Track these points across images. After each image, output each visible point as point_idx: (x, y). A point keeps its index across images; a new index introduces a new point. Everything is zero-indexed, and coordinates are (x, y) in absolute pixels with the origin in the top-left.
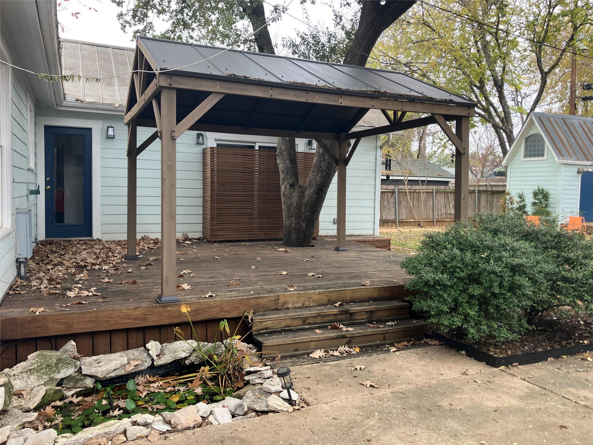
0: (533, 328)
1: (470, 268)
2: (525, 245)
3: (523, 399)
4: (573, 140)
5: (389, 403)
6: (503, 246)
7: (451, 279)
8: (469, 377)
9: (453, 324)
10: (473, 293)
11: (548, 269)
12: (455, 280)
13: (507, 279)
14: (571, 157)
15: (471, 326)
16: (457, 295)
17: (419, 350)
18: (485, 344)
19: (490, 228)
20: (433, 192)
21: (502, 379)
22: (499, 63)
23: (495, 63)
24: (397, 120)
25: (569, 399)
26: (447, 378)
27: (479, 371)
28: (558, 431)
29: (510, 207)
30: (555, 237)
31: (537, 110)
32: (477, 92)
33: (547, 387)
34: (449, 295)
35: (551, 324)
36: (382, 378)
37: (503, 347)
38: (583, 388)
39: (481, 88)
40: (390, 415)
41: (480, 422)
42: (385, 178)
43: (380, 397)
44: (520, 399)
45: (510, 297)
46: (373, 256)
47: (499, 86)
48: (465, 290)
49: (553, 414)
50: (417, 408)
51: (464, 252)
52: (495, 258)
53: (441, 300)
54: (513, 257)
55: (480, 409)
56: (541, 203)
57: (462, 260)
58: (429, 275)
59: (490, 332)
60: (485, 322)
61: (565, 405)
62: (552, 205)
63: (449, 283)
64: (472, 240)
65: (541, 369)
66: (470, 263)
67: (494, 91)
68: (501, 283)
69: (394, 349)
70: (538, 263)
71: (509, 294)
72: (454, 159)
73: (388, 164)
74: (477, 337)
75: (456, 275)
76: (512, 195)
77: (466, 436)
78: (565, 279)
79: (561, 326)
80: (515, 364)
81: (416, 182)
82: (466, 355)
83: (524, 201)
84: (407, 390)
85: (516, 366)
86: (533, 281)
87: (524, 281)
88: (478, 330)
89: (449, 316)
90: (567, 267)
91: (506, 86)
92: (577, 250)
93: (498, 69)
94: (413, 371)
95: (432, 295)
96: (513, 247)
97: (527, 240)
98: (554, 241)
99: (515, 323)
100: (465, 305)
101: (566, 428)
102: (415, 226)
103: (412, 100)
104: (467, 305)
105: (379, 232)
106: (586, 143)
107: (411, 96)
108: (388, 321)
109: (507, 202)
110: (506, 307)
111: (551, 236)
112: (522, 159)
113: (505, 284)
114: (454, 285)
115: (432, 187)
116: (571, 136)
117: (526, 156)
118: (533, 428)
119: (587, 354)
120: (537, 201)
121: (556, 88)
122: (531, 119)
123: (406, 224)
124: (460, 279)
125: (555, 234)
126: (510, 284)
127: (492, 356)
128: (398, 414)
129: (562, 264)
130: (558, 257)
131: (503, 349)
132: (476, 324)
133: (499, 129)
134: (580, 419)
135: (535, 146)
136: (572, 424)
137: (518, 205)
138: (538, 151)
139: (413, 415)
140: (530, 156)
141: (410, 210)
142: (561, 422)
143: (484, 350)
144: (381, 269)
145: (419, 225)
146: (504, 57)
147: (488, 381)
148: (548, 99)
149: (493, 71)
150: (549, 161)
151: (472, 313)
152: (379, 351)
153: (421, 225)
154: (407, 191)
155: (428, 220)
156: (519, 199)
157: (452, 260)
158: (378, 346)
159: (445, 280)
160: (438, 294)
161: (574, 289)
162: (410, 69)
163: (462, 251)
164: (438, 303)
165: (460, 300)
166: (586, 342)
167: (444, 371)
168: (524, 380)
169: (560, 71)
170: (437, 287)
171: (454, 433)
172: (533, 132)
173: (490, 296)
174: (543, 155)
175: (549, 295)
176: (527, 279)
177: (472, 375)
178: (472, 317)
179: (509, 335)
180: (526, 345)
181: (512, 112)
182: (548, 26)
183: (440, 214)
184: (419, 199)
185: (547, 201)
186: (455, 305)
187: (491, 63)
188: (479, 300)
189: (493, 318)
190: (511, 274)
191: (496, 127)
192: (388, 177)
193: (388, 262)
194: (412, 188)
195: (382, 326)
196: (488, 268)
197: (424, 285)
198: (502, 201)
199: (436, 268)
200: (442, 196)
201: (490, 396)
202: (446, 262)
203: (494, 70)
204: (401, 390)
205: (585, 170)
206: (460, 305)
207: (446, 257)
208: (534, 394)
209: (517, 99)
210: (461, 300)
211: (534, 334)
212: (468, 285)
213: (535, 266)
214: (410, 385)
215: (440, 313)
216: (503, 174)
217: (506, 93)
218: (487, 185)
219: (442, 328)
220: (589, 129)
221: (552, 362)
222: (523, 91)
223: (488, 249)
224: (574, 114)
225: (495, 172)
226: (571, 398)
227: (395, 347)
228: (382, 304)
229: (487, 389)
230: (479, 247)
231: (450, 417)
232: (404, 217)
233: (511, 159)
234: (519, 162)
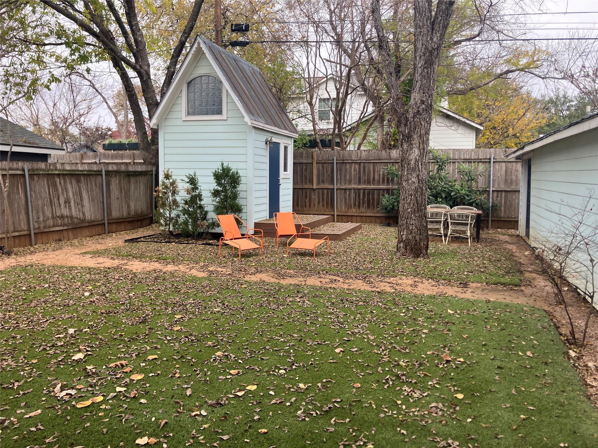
20: (24, 176)
29: (170, 198)
83: (197, 188)
112: (184, 119)
115: (20, 164)
117: (189, 114)
120: (220, 188)
122: (200, 48)
137: (187, 196)
140: (198, 113)
150: (230, 121)
155: (16, 234)
156: (188, 186)
172: (200, 71)
174: (220, 112)
183: (41, 219)
185: (235, 187)
200: (44, 182)
233: (165, 117)
234: (179, 122)
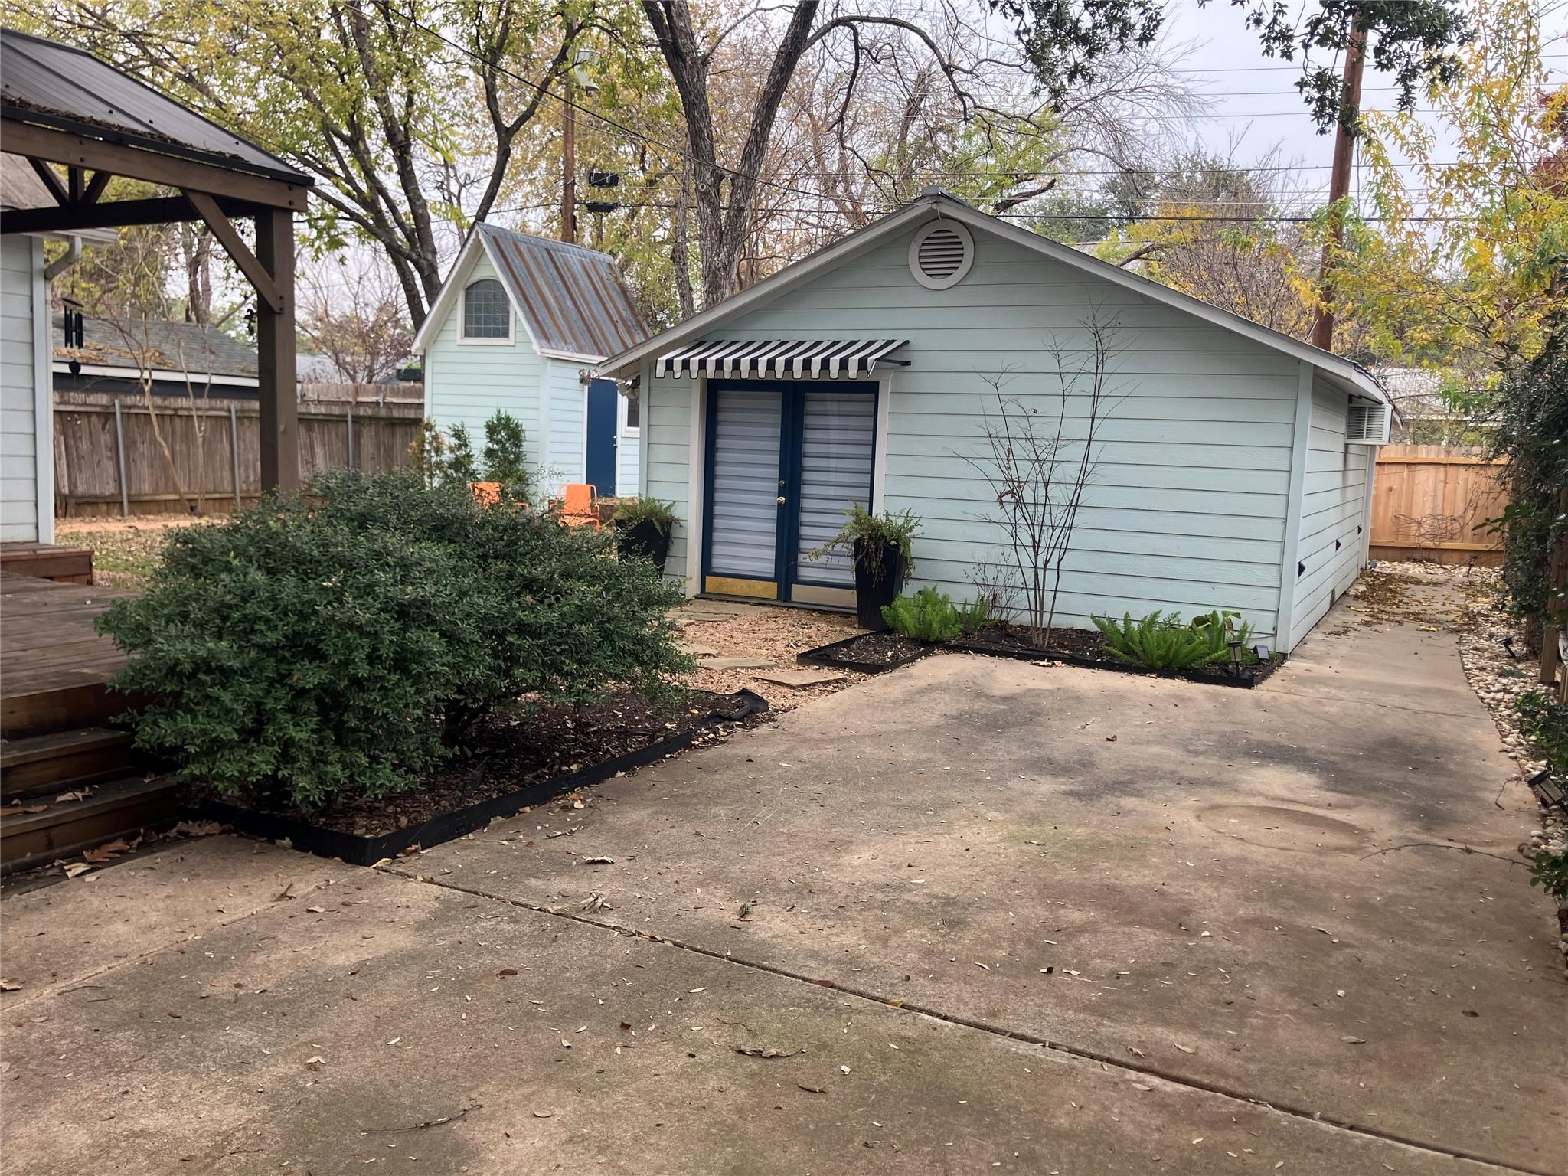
0: (454, 754)
1: (292, 618)
2: (433, 552)
3: (424, 928)
4: (569, 303)
5: (49, 1026)
6: (378, 556)
7: (242, 652)
8: (295, 902)
9: (250, 773)
10: (302, 683)
11: (485, 606)
12: (253, 654)
13: (388, 638)
14: (566, 342)
15: (301, 769)
16: (260, 693)
17: (160, 858)
18: (345, 811)
19: (348, 510)
20: (229, 418)
21: (378, 890)
22: (398, 81)
23: (388, 83)
24: (80, 197)
25: (526, 906)
26: (235, 917)
27: (322, 883)
28: (495, 985)
29: (434, 460)
30: (505, 531)
31: (492, 220)
32: (343, 154)
33: (482, 888)
34: (237, 696)
35: (508, 736)
36: (33, 958)
37: (390, 810)
38: (559, 874)
39: (355, 141)
40: (52, 1058)
41: (312, 1011)
42: (66, 369)
43: (20, 1015)
44: (417, 930)
45: (397, 684)
46: (27, 605)
47: (400, 144)
48: (282, 678)
49: (487, 948)
50: (140, 1017)
51: (279, 576)
52: (358, 588)
53: (215, 711)
54: (403, 582)
55: (316, 976)
56: (505, 450)
57: (273, 598)
58: (179, 646)
59: (351, 777)
60: (338, 755)
61: (516, 922)
62: (529, 457)
63: (235, 664)
64: (298, 544)
65: (472, 847)
66: (293, 604)
67: (389, 155)
68: (375, 649)
69: (81, 868)
70: (463, 594)
71: (395, 677)
72: (255, 325)
73: (73, 329)
74: (316, 796)
75: (257, 639)
76: (437, 429)
77: (271, 1056)
78: (522, 629)
79: (526, 738)
80: (414, 847)
81: (179, 388)
82: (294, 847)
83: (466, 446)
84: (110, 976)
85: (416, 851)
86: (451, 637)
87: (432, 642)
88: (320, 778)
89: (240, 753)
90: (529, 599)
91: (417, 148)
92: (550, 559)
93: (396, 100)
94: (134, 919)
95: (190, 700)
96: (402, 558)
97: (440, 539)
98: (502, 539)
99: (412, 748)
100: (283, 717)
101: (514, 973)
102: (182, 512)
103: (118, 139)
104: (288, 716)
105: (53, 534)
106: (596, 312)
107: (109, 126)
108: (62, 792)
109: (427, 447)
110: (386, 710)
111: (495, 529)
112: (459, 342)
113: (383, 652)
114: (252, 667)
115: (226, 403)
116: (564, 291)
117: (467, 334)
118: (441, 992)
119: (574, 796)
120: (496, 447)
121: (536, 173)
122: (477, 240)
123: (155, 508)
124: (269, 650)
125: (504, 522)
126: (396, 653)
127: (361, 839)
128: (75, 1051)
129: (518, 595)
130: (510, 576)
131: (388, 817)
132: (314, 761)
133: (402, 259)
134: (545, 947)
135: (487, 309)
136: (529, 961)
137: (453, 456)
138: (495, 323)
139: (122, 1041)
140: (478, 335)
141: (165, 468)
142: (504, 964)
143: (341, 827)
144: (48, 641)
145: (192, 509)
146: (410, 70)
147: (344, 904)
148: (518, 197)
149: (382, 101)
150: (519, 348)
151: (299, 735)
152: (32, 882)
153: (199, 510)
154: (153, 412)
155: (217, 496)
156: (454, 441)
157: (245, 600)
158: (27, 869)
159: (225, 656)
160: (207, 697)
161: (543, 650)
162: (146, 52)
163: (274, 574)
164: (206, 721)
165: (268, 707)
166: (574, 767)
167: (229, 902)
168: (431, 881)
169: (543, 131)
170: (202, 677)
171: (239, 1056)
172: (481, 274)
173: (346, 687)
174: (506, 334)
175: (490, 669)
176: (436, 635)
177: (304, 897)
178: (302, 748)
179: (396, 778)
180: (442, 796)
181: (433, 217)
182: (508, 12)
183: (251, 479)
184: (188, 437)
185: (518, 446)
186: (255, 720)
187: (379, 80)
188: (320, 701)
189: (357, 743)
190: (398, 625)
191: (393, 250)
192: (75, 366)
193: (74, 618)
194: (167, 403)
195: (41, 808)
196: (338, 615)
197: (166, 676)
198: (414, 444)
199: (199, 624)
201: (345, 941)
202: (230, 607)
203: (386, 99)
204: (90, 982)
205: (594, 375)
206: (269, 720)
207: (229, 592)
208: (450, 909)
209: (448, 185)
210: (270, 704)
211: (464, 768)
212: (290, 663)
213: (456, 602)
214: (122, 961)
215: (214, 747)
216: (416, 376)
217: (418, 166)
218: (378, 403)
219: (220, 787)
220: (602, 279)
221: (499, 827)
222: (462, 170)
223: (342, 566)
224: (572, 242)
225: (399, 371)
226: (530, 903)
227: (84, 861)
228: (41, 745)
229: (336, 924)
230: (319, 562)
231: (232, 1019)
232: (146, 488)
233: (433, 338)
234: (453, 347)
